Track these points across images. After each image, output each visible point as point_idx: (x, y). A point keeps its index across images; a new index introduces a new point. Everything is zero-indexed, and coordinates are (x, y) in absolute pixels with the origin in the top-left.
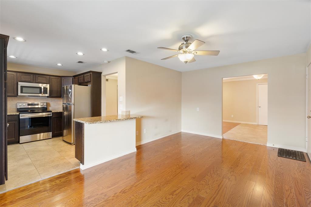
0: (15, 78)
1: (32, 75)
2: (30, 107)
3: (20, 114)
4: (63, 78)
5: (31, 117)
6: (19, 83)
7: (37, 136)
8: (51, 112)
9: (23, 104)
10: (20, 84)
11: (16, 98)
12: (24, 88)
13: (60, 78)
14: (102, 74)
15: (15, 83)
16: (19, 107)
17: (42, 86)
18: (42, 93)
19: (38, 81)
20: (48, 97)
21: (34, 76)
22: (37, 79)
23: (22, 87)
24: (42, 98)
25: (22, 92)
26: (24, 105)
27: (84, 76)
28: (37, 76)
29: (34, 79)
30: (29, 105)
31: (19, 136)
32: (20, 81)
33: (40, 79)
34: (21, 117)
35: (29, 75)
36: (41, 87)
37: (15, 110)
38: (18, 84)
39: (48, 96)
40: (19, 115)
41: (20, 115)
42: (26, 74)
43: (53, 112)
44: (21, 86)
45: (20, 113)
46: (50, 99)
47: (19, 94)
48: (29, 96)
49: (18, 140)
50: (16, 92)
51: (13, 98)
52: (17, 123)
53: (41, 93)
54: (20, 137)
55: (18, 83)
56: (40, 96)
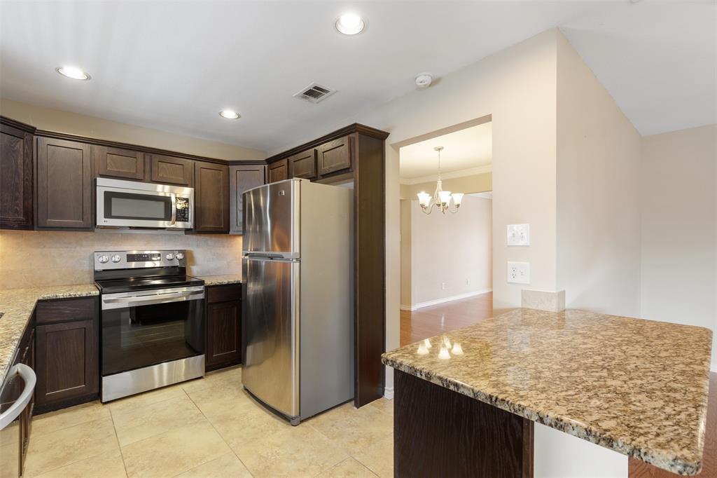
0: (87, 162)
1: (140, 155)
2: (133, 265)
3: (101, 293)
4: (233, 169)
5: (134, 305)
6: (100, 181)
7: (152, 373)
8: (201, 283)
9: (112, 257)
10: (105, 185)
11: (89, 234)
12: (114, 200)
13: (225, 167)
14: (389, 142)
15: (88, 180)
16: (99, 267)
17: (171, 192)
18: (173, 217)
19: (160, 175)
20: (187, 231)
21: (148, 157)
22: (154, 169)
23: (109, 196)
24: (170, 235)
25: (108, 214)
26: (117, 258)
27: (316, 152)
28: (156, 158)
29: (148, 167)
30: (131, 258)
31: (101, 375)
32: (102, 176)
33: (165, 169)
34: (105, 307)
35: (132, 153)
36: (168, 195)
37: (89, 278)
38: (96, 186)
39: (190, 230)
40: (100, 297)
41: (104, 297)
42: (124, 152)
43: (208, 282)
44: (106, 193)
45: (104, 290)
46: (193, 238)
47: (101, 220)
48: (131, 228)
49: (96, 391)
50: (88, 216)
51: (81, 234)
52: (91, 326)
53: (168, 217)
54: (105, 379)
55: (95, 180)
56: (164, 229)
